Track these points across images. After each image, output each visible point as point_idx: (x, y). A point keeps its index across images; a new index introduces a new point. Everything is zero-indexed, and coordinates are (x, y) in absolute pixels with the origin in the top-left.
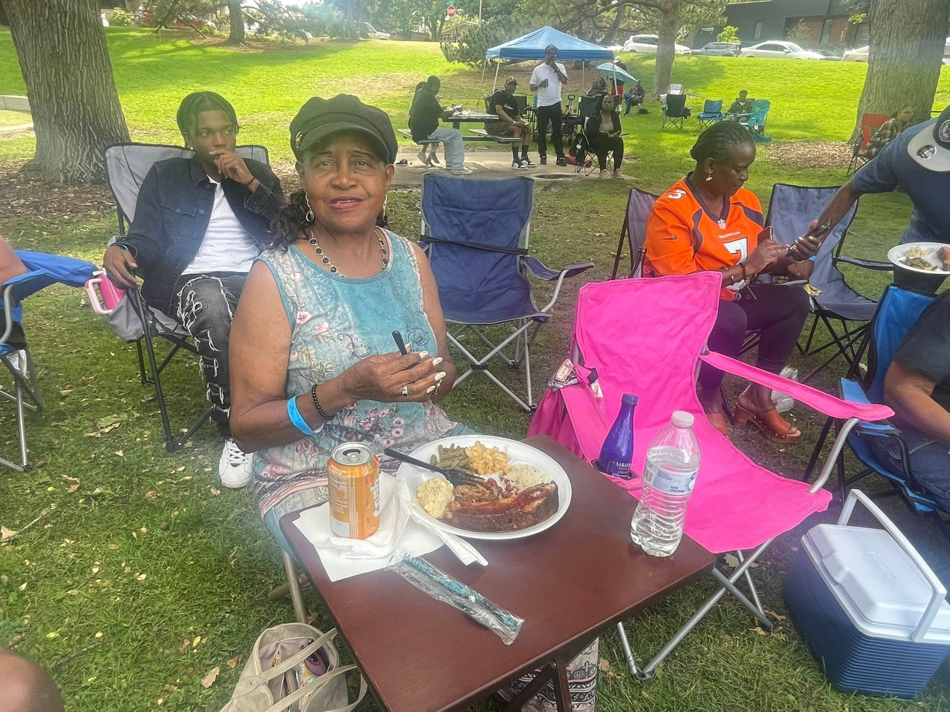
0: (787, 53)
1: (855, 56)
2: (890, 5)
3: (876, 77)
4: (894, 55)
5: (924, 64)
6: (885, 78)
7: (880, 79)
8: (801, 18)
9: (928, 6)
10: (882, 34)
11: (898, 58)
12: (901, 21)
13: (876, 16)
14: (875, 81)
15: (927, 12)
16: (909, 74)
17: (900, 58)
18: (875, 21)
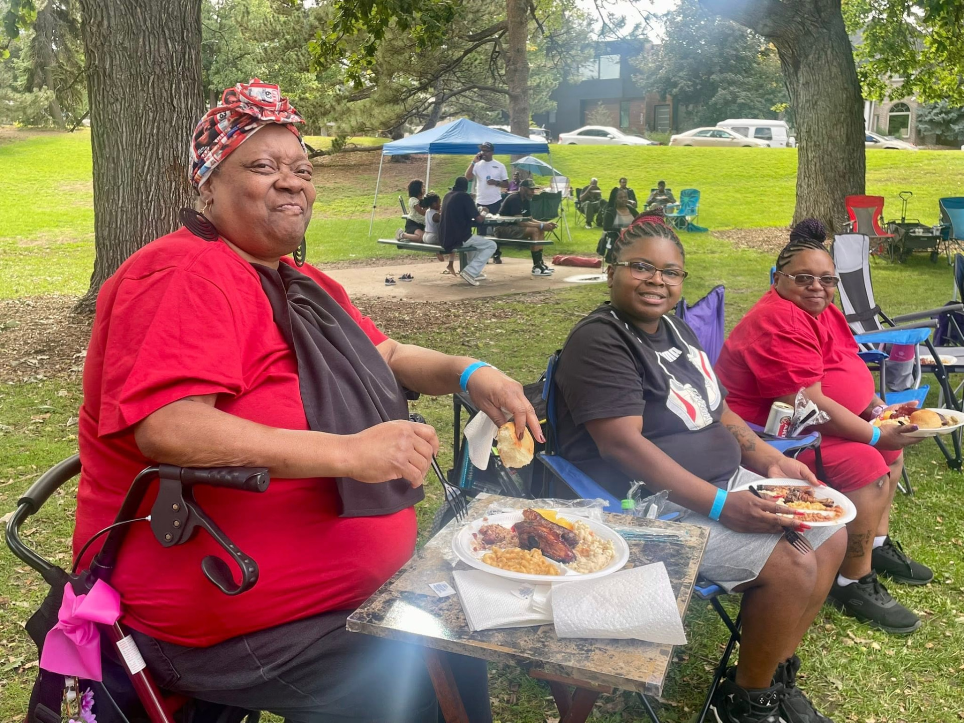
0: (612, 138)
1: (683, 140)
2: (813, 96)
3: (813, 163)
4: (825, 142)
5: (853, 150)
6: (822, 163)
7: (818, 165)
8: (599, 100)
9: (847, 97)
10: (810, 123)
11: (830, 144)
12: (826, 110)
13: (800, 106)
14: (813, 167)
15: (847, 102)
16: (843, 158)
17: (832, 144)
18: (800, 111)
